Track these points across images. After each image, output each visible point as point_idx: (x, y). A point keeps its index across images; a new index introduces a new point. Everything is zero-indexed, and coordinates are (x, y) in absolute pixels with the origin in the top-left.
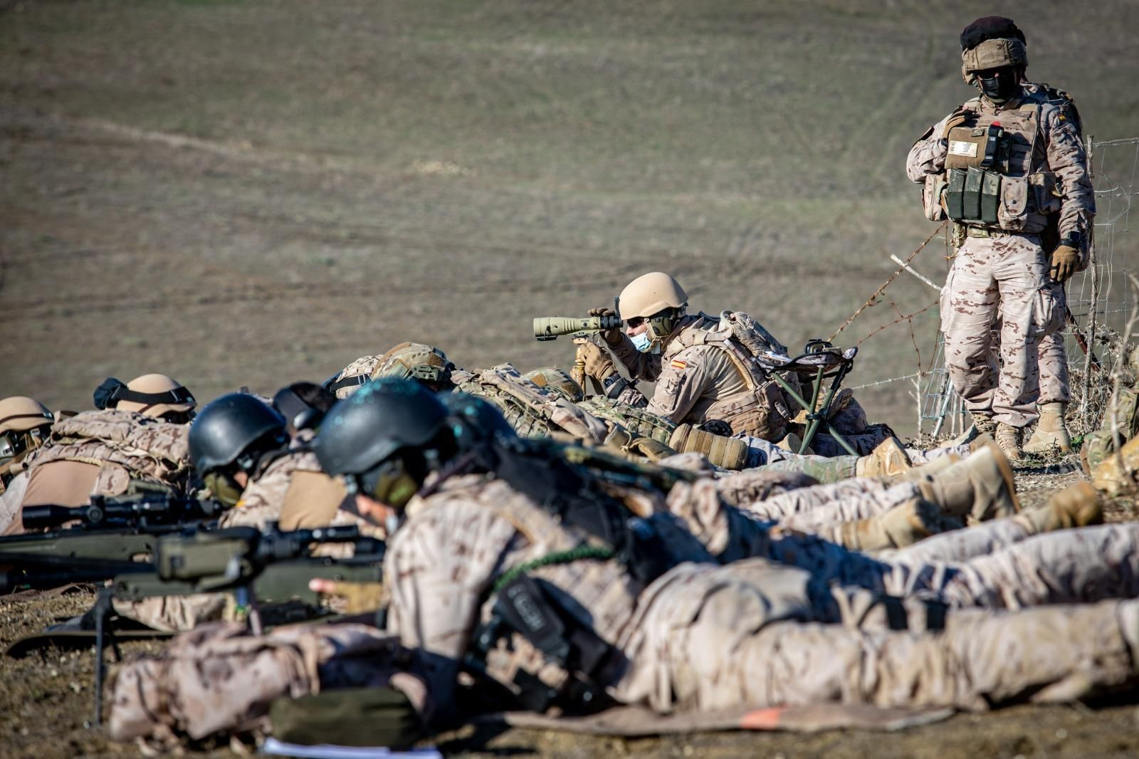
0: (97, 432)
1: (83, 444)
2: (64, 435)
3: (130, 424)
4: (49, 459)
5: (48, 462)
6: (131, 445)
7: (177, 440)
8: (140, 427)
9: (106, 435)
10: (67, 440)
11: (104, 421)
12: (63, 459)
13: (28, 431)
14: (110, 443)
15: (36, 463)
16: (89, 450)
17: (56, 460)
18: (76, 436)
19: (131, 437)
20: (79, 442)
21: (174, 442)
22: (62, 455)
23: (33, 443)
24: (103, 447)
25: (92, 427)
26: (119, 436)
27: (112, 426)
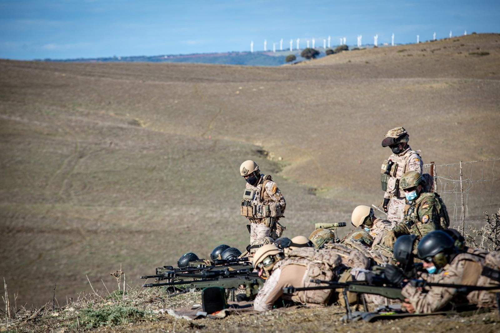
0: (303, 255)
1: (299, 259)
2: (292, 256)
3: (314, 252)
4: (288, 264)
5: (287, 265)
6: (316, 259)
7: (331, 257)
8: (317, 253)
9: (307, 255)
10: (293, 258)
11: (305, 251)
12: (292, 264)
13: (275, 255)
14: (308, 258)
15: (282, 265)
16: (302, 260)
17: (290, 264)
18: (296, 256)
19: (315, 257)
20: (297, 258)
21: (330, 258)
22: (292, 262)
23: (277, 259)
24: (306, 260)
25: (302, 253)
26: (311, 256)
27: (308, 253)
